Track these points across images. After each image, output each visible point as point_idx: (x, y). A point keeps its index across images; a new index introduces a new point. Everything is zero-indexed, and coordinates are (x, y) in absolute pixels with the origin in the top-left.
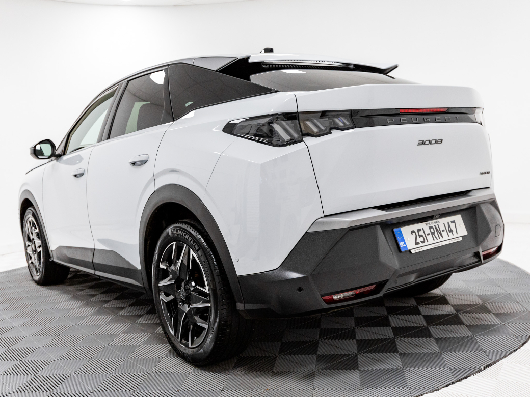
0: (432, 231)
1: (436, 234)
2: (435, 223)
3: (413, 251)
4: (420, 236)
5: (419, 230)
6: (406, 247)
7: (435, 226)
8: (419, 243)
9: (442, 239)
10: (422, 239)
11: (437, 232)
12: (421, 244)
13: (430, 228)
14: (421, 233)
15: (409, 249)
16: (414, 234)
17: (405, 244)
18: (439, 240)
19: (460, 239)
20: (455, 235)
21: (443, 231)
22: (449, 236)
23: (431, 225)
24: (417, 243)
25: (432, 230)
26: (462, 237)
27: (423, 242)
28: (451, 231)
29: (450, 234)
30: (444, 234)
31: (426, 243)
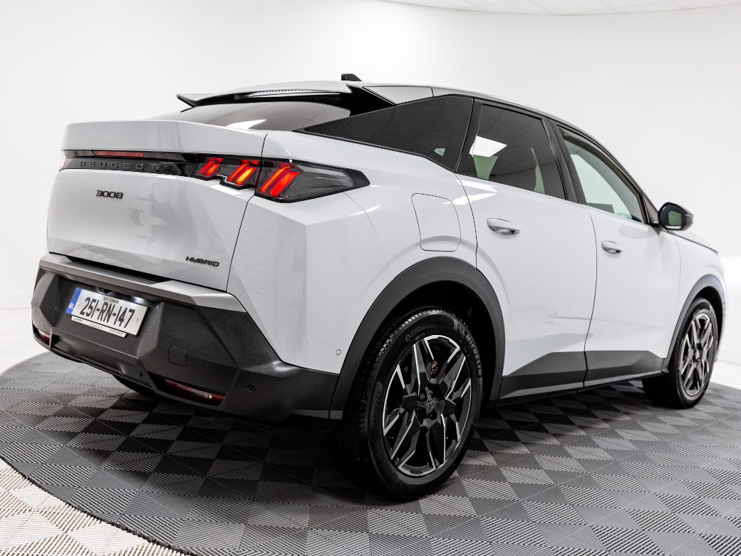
0: (104, 309)
1: (105, 314)
2: (114, 301)
3: (73, 318)
4: (91, 307)
5: (94, 301)
6: (72, 310)
7: (111, 305)
9: (105, 323)
10: (89, 311)
11: (107, 312)
12: (85, 316)
13: (106, 304)
14: (94, 305)
15: (72, 313)
16: (87, 301)
17: (74, 307)
18: (102, 322)
19: (124, 335)
20: (122, 328)
21: (114, 315)
22: (115, 324)
23: (108, 302)
24: (82, 313)
25: (105, 307)
26: (128, 334)
27: (88, 315)
28: (121, 320)
29: (118, 322)
30: (113, 318)
31: (89, 318)
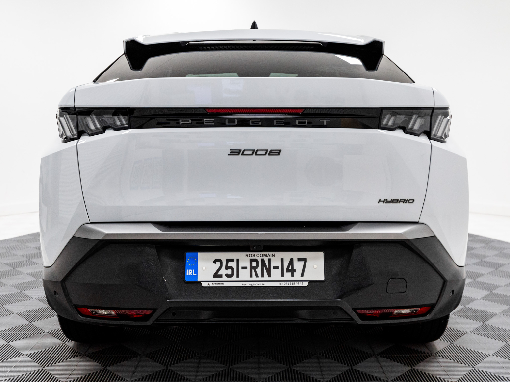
0: (254, 265)
1: (259, 270)
2: (265, 256)
3: (204, 284)
4: (227, 268)
5: (228, 260)
6: (196, 277)
7: (263, 260)
8: (221, 276)
9: (266, 278)
10: (229, 272)
11: (262, 267)
12: (224, 278)
13: (253, 260)
14: (233, 264)
15: (199, 279)
16: (218, 264)
17: (196, 272)
18: (260, 278)
19: (306, 284)
20: (297, 278)
21: (276, 267)
22: (283, 276)
23: (256, 257)
24: (217, 276)
25: (254, 263)
26: (310, 282)
27: (229, 276)
28: (293, 271)
29: (288, 276)
30: (275, 272)
31: (234, 279)
